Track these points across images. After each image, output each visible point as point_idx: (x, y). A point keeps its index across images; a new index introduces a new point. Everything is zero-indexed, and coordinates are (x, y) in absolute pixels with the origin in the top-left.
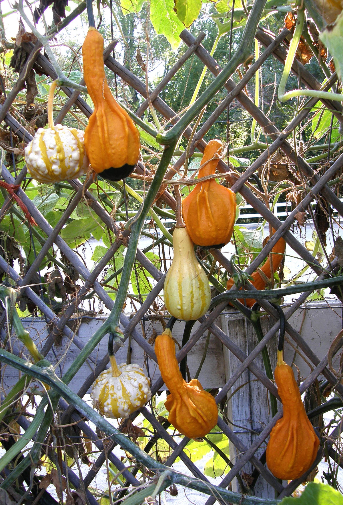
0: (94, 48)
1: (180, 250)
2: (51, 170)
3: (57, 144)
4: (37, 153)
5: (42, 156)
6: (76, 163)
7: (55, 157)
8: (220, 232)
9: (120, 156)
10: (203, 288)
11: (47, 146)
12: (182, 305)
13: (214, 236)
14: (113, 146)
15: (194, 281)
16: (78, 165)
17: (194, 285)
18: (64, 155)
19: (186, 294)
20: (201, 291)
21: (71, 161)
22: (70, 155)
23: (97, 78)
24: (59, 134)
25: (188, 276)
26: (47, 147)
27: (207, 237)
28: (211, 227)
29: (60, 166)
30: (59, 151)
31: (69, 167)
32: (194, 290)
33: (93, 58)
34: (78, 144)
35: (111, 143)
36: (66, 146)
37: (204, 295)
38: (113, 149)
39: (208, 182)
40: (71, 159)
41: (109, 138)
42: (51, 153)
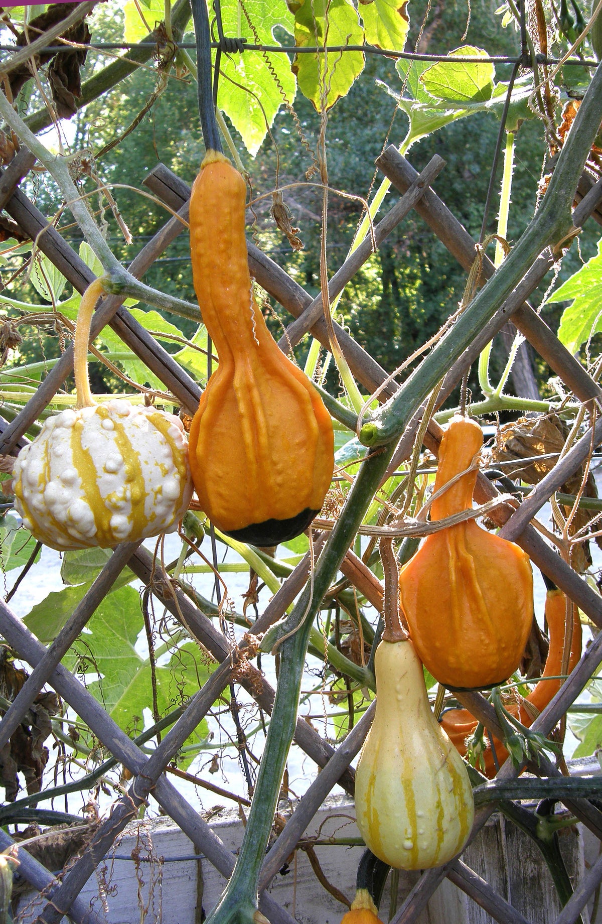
0: (227, 210)
1: (400, 697)
2: (106, 527)
3: (124, 459)
4: (68, 483)
5: (82, 492)
6: (170, 507)
7: (120, 495)
8: (506, 654)
9: (293, 492)
10: (461, 789)
11: (97, 465)
12: (414, 838)
13: (494, 666)
14: (279, 467)
15: (441, 776)
16: (173, 509)
17: (442, 786)
18: (143, 488)
19: (425, 809)
20: (457, 797)
21: (160, 503)
22: (157, 487)
23: (234, 288)
24: (124, 429)
25: (426, 763)
26: (99, 466)
27: (476, 669)
28: (487, 645)
29: (131, 517)
30: (130, 480)
31: (154, 516)
32: (443, 798)
33: (226, 236)
34: (172, 455)
35: (275, 458)
36: (146, 462)
37: (465, 805)
38: (279, 473)
39: (461, 529)
40: (159, 496)
41: (271, 447)
42: (109, 483)
